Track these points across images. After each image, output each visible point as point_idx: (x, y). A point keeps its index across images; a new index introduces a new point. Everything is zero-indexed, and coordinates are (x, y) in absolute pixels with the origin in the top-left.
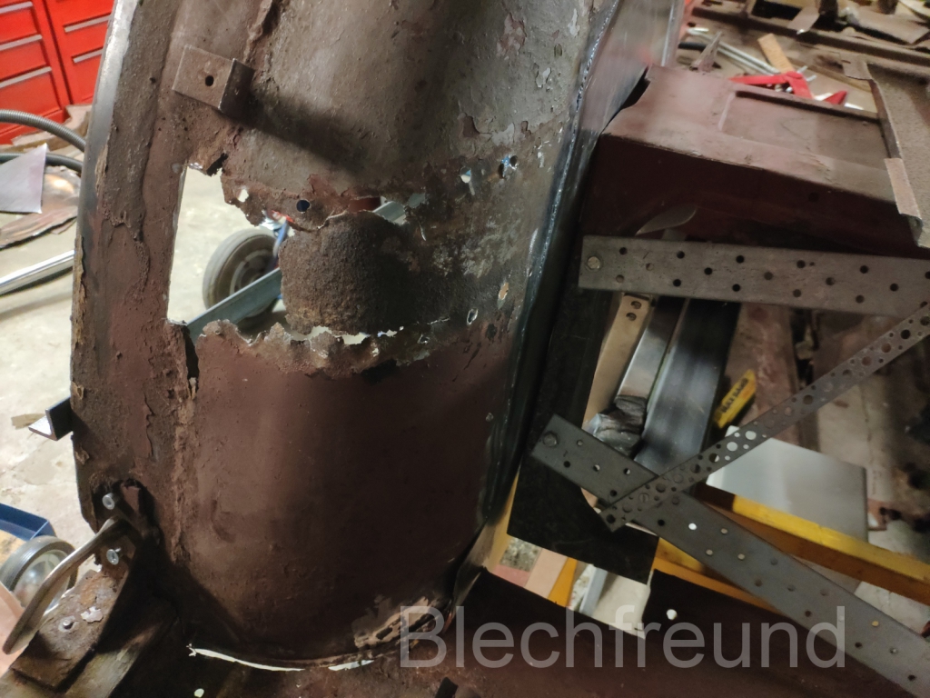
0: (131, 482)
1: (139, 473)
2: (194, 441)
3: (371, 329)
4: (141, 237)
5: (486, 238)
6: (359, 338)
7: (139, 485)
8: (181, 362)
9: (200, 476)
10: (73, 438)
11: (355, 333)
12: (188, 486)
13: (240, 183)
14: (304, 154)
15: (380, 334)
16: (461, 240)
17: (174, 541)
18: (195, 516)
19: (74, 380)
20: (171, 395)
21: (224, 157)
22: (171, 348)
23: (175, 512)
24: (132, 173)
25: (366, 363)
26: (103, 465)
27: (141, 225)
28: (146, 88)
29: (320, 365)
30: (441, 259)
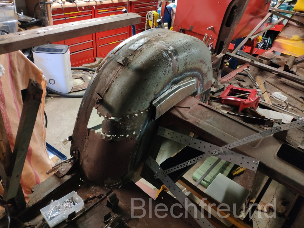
0: (78, 150)
1: (79, 149)
2: (87, 146)
3: (111, 135)
4: (86, 115)
5: (131, 125)
6: (109, 136)
7: (78, 151)
8: (87, 134)
9: (87, 151)
10: (71, 142)
11: (109, 135)
12: (85, 152)
13: (99, 111)
14: (107, 110)
15: (112, 136)
16: (126, 125)
17: (81, 161)
18: (85, 157)
19: (73, 133)
20: (85, 138)
21: (98, 107)
22: (87, 131)
23: (82, 156)
24: (87, 106)
25: (110, 140)
26: (74, 147)
27: (86, 114)
28: (91, 95)
29: (104, 138)
30: (123, 127)
